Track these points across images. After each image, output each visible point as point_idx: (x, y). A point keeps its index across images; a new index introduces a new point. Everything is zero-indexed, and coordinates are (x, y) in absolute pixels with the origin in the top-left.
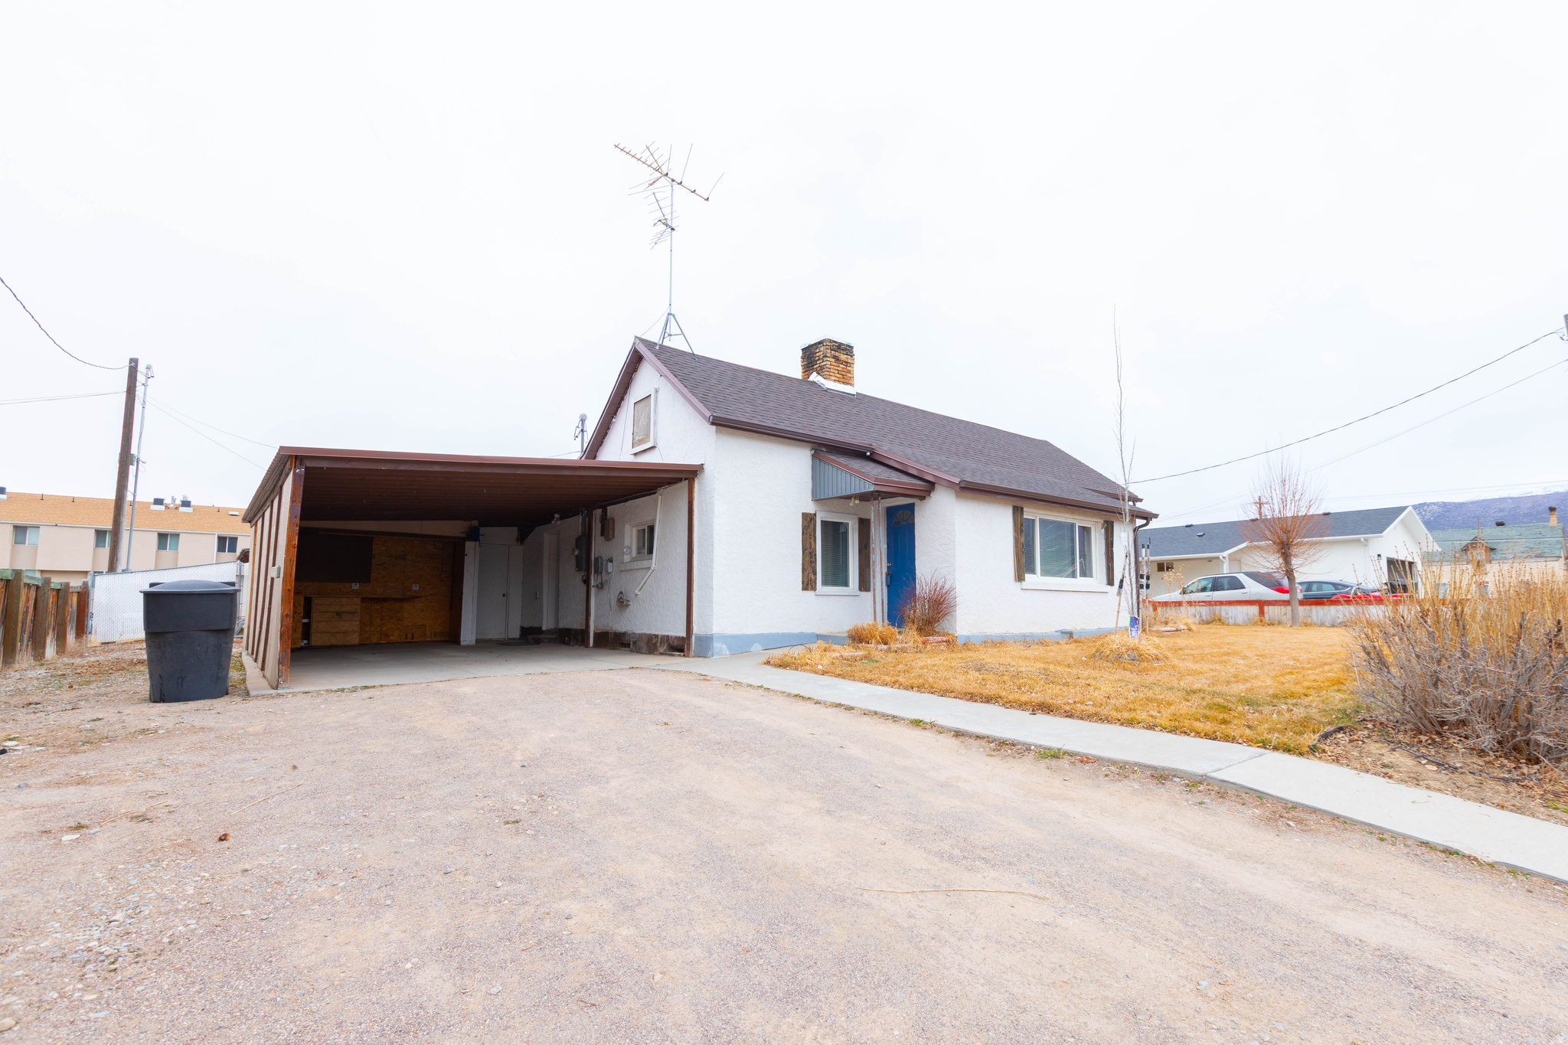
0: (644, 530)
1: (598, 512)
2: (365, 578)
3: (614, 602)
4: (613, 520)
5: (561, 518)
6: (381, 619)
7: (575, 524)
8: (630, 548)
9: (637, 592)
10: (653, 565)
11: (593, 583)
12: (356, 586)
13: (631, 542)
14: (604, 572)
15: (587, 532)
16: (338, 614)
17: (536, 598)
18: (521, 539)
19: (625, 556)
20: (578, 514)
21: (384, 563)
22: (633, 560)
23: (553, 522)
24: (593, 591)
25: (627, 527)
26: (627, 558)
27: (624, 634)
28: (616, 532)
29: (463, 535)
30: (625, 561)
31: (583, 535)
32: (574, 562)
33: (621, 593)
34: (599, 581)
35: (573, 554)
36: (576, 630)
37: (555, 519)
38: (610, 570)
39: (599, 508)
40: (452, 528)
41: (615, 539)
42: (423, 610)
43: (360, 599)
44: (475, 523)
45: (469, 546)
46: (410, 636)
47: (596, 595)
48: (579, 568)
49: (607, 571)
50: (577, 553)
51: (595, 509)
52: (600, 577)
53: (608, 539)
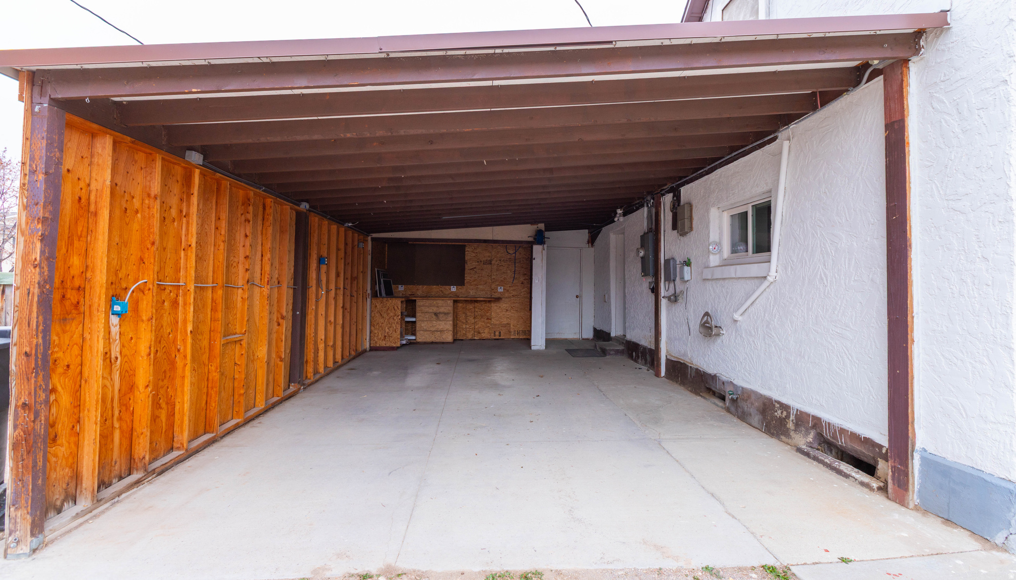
0: (745, 214)
1: (668, 199)
2: (460, 282)
3: (695, 325)
4: (690, 205)
5: (625, 214)
6: (474, 318)
7: (640, 219)
8: (719, 244)
9: (736, 316)
10: (773, 273)
11: (663, 292)
12: (454, 289)
13: (721, 234)
14: (678, 279)
15: (654, 227)
16: (436, 314)
17: (605, 301)
18: (592, 241)
19: (712, 257)
20: (643, 206)
21: (475, 268)
22: (725, 264)
23: (616, 219)
24: (664, 303)
25: (714, 213)
26: (714, 260)
27: (714, 377)
28: (694, 223)
29: (531, 239)
30: (712, 264)
31: (650, 230)
32: (639, 265)
33: (707, 314)
34: (671, 291)
35: (638, 255)
36: (645, 348)
37: (618, 215)
38: (687, 277)
39: (669, 192)
40: (522, 232)
41: (693, 233)
42: (507, 310)
43: (452, 301)
44: (542, 226)
45: (537, 249)
46: (497, 333)
47: (668, 310)
48: (645, 272)
49: (682, 278)
50: (642, 254)
51: (663, 195)
52: (672, 285)
53: (683, 234)
